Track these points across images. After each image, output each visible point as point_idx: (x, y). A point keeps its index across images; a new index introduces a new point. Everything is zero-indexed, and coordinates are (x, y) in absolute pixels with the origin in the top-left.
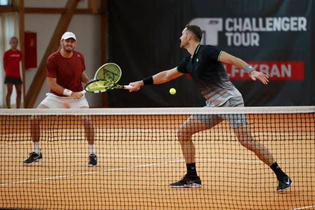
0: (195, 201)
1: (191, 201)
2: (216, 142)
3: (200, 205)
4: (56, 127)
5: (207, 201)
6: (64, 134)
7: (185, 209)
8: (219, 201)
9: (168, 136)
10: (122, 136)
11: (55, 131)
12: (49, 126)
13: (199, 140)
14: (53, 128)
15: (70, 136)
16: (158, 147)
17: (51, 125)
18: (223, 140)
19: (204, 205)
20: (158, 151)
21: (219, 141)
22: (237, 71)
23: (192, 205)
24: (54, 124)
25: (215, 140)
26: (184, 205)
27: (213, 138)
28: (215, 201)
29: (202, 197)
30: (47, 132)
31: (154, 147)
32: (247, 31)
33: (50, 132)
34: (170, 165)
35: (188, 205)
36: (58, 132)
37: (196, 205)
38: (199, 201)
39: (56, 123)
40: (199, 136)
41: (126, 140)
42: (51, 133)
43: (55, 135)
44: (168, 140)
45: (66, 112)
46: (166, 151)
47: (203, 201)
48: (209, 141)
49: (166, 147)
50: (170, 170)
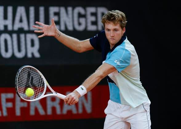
22: (10, 105)
32: (21, 31)
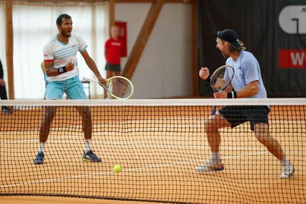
0: (272, 195)
1: (268, 195)
2: (295, 134)
3: (277, 200)
4: (130, 118)
5: (285, 196)
6: (137, 126)
7: (262, 203)
8: (298, 196)
9: (244, 128)
10: (197, 128)
11: (129, 122)
12: (123, 117)
13: (276, 132)
14: (127, 120)
15: (143, 128)
16: (234, 139)
17: (125, 116)
18: (302, 132)
19: (282, 200)
20: (234, 144)
21: (298, 134)
23: (269, 200)
24: (128, 115)
25: (293, 132)
26: (261, 200)
27: (291, 130)
28: (293, 196)
29: (280, 191)
30: (121, 123)
31: (230, 139)
33: (123, 123)
34: (247, 158)
35: (265, 199)
36: (131, 123)
37: (273, 200)
38: (277, 195)
39: (130, 114)
40: (276, 128)
41: (193, 132)
42: (125, 124)
43: (129, 127)
44: (244, 132)
45: (140, 103)
46: (242, 144)
47: (281, 195)
48: (296, 133)
49: (242, 139)
50: (246, 162)
